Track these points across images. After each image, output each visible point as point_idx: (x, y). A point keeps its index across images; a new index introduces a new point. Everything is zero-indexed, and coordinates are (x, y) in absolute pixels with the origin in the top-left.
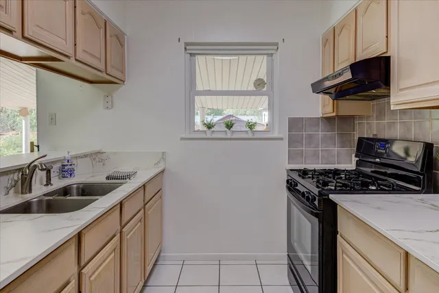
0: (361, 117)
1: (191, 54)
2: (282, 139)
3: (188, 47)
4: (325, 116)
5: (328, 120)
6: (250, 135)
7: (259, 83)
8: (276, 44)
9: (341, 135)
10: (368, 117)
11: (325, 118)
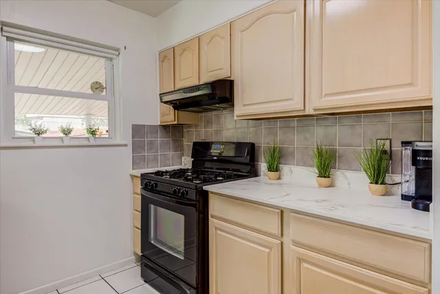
0: (189, 126)
1: (7, 37)
2: (126, 145)
3: (5, 28)
4: (163, 124)
5: (165, 127)
6: (92, 142)
7: (97, 87)
8: (117, 50)
9: (175, 141)
10: (196, 126)
11: (163, 126)
